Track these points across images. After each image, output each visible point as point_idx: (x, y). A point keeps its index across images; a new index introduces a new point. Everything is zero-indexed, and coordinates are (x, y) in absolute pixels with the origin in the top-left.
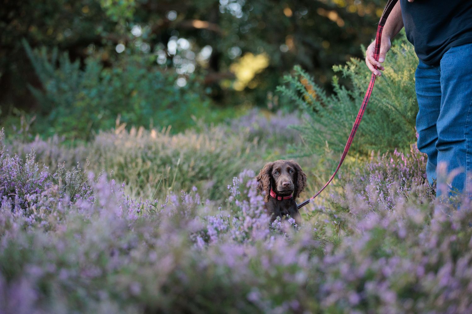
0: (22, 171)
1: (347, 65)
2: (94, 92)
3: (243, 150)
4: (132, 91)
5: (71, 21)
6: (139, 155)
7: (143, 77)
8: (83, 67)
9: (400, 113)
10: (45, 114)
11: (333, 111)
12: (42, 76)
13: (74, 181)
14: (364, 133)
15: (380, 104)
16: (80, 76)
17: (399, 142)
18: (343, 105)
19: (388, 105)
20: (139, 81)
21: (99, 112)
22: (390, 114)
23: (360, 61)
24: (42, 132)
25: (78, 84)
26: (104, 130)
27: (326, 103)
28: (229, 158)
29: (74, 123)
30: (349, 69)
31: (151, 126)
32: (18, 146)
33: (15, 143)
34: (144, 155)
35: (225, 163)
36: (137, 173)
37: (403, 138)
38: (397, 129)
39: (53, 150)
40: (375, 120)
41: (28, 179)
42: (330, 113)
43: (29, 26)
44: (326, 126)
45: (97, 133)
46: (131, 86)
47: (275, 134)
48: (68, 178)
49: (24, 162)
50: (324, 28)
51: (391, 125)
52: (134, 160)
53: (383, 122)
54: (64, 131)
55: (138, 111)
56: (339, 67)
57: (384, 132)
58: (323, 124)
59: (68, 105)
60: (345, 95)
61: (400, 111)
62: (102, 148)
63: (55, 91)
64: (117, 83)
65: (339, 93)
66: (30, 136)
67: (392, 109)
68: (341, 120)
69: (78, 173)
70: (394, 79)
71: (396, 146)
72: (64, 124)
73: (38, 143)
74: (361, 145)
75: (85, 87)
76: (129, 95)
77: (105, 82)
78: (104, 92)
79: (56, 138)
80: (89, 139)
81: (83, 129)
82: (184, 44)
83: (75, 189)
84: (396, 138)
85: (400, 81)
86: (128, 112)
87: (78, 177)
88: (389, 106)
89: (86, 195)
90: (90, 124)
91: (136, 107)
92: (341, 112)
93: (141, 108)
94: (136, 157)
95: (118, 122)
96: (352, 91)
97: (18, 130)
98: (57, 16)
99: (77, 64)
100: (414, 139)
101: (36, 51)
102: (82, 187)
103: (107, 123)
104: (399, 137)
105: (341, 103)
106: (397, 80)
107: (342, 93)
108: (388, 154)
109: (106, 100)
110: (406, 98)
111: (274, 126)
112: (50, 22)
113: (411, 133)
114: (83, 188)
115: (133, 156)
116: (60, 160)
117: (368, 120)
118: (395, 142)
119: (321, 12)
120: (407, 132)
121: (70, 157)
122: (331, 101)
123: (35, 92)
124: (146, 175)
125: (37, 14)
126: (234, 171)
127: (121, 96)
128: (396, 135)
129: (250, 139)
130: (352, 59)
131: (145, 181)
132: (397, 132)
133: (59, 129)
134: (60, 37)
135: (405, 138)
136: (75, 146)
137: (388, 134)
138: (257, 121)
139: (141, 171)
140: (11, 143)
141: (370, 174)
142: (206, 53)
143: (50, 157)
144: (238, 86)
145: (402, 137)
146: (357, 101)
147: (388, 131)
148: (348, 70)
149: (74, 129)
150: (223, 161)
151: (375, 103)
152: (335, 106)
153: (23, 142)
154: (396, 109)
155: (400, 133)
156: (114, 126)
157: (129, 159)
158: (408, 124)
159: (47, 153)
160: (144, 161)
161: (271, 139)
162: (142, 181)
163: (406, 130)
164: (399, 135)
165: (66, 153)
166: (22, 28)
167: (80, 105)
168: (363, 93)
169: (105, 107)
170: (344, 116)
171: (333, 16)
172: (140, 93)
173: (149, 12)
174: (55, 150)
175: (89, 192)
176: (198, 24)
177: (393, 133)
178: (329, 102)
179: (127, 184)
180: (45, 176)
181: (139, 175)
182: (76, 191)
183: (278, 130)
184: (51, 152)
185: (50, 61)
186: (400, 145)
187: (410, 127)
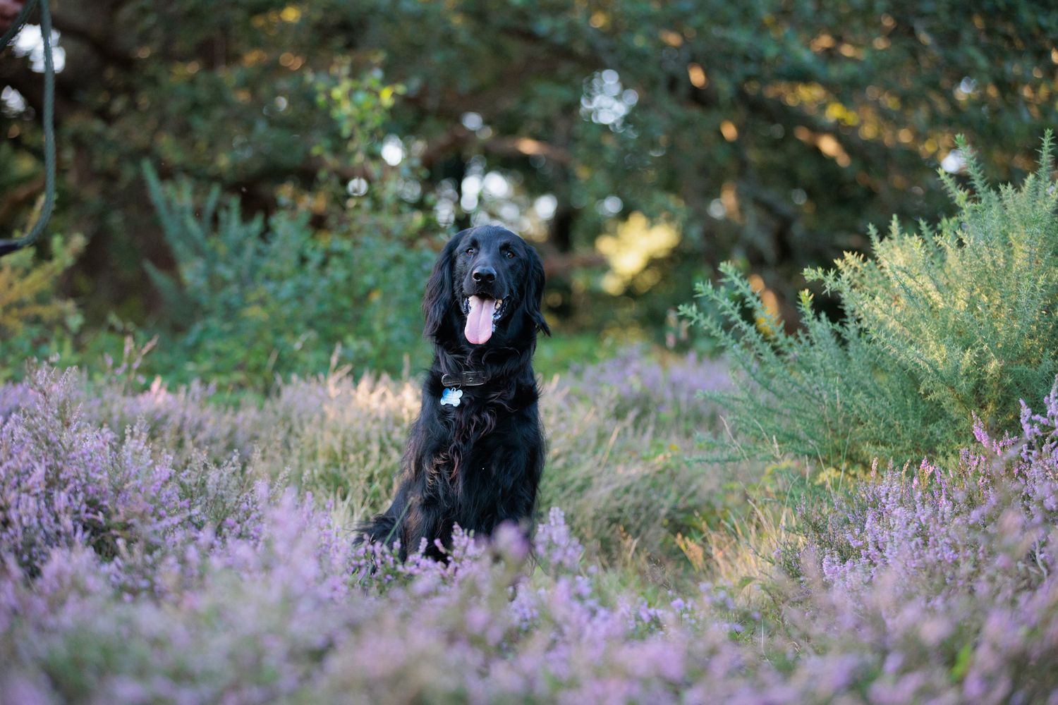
0: (117, 463)
1: (835, 267)
2: (288, 288)
3: (602, 437)
4: (369, 292)
5: (249, 128)
6: (375, 436)
7: (397, 260)
8: (266, 233)
9: (943, 379)
10: (178, 329)
11: (797, 366)
12: (179, 247)
13: (225, 490)
14: (862, 417)
15: (902, 357)
16: (259, 253)
17: (938, 442)
18: (819, 355)
19: (918, 360)
20: (386, 269)
21: (296, 334)
22: (922, 380)
23: (865, 260)
24: (166, 371)
25: (254, 269)
26: (303, 375)
27: (785, 348)
28: (569, 453)
29: (240, 354)
30: (840, 277)
31: (405, 372)
32: (112, 401)
33: (107, 395)
34: (384, 435)
35: (560, 463)
36: (367, 476)
37: (947, 434)
38: (935, 413)
39: (189, 414)
40: (887, 390)
41: (127, 481)
42: (793, 368)
43: (155, 132)
44: (781, 397)
45: (287, 381)
46: (368, 280)
47: (676, 402)
48: (212, 484)
49: (122, 441)
50: (806, 171)
51: (924, 403)
52: (362, 446)
53: (904, 395)
54: (217, 371)
55: (381, 337)
56: (817, 270)
57: (906, 417)
58: (774, 392)
59: (230, 312)
60: (827, 333)
61: (944, 374)
62: (294, 416)
63: (202, 282)
64: (338, 273)
65: (814, 327)
66: (142, 380)
67: (927, 370)
68: (814, 387)
69: (234, 474)
70: (936, 304)
71: (931, 451)
72: (218, 354)
73: (158, 396)
74: (854, 444)
75: (268, 278)
76: (362, 300)
77: (311, 267)
78: (310, 290)
79: (195, 385)
80: (268, 391)
81: (258, 369)
82: (498, 185)
83: (227, 508)
84: (931, 434)
85: (948, 310)
86: (358, 336)
87: (234, 482)
88: (921, 363)
89: (248, 522)
90: (272, 361)
91: (377, 326)
92: (813, 369)
93: (387, 328)
94: (368, 441)
95: (334, 360)
96: (842, 324)
97: (116, 365)
98: (219, 113)
99: (256, 225)
100: (970, 439)
101: (169, 188)
102: (241, 502)
103: (311, 358)
104: (938, 432)
105: (815, 350)
106: (941, 305)
107: (821, 327)
108: (909, 467)
109: (312, 308)
110: (959, 349)
111: (675, 386)
112: (202, 126)
113: (963, 425)
114: (244, 506)
115: (361, 438)
116: (201, 436)
117: (871, 389)
118: (928, 441)
119: (803, 134)
120: (956, 422)
121: (226, 430)
122: (796, 343)
123: (160, 279)
124: (386, 480)
125: (174, 107)
126: (579, 482)
127: (345, 302)
128: (931, 427)
129: (619, 414)
130: (848, 255)
131: (383, 492)
132: (934, 421)
133: (207, 365)
134: (224, 161)
135: (950, 435)
136: (237, 406)
137: (914, 424)
138: (638, 373)
139: (376, 472)
140: (98, 392)
141: (866, 509)
142: (546, 207)
143: (179, 431)
144: (611, 285)
145: (943, 432)
146: (851, 346)
147: (915, 416)
148: (836, 280)
149: (240, 367)
150: (556, 458)
151: (891, 354)
152: (804, 355)
153: (125, 393)
154: (936, 371)
155: (940, 422)
156: (324, 366)
157: (351, 444)
158: (958, 405)
159: (175, 420)
160: (383, 450)
161: (667, 414)
162: (377, 494)
163: (955, 417)
164: (938, 426)
165: (216, 422)
166: (140, 137)
167: (255, 313)
168: (866, 330)
169: (310, 324)
170: (821, 377)
171: (828, 145)
172: (386, 297)
173: (422, 115)
174: (192, 413)
175: (254, 515)
176: (528, 147)
177: (926, 421)
178: (790, 345)
179: (344, 498)
180: (163, 478)
181: (370, 479)
182: (227, 510)
183: (683, 397)
184: (184, 418)
185: (198, 213)
186: (939, 448)
187: (963, 411)
